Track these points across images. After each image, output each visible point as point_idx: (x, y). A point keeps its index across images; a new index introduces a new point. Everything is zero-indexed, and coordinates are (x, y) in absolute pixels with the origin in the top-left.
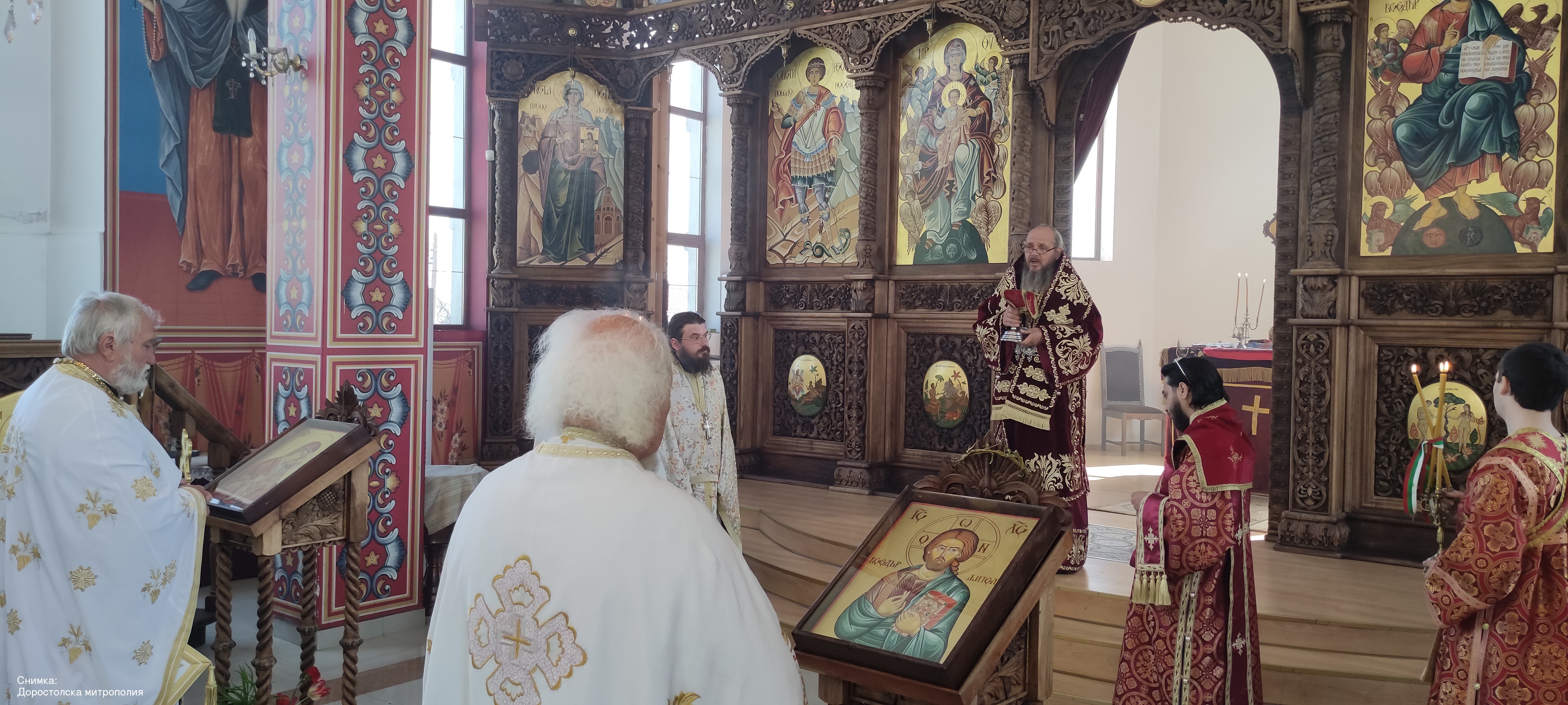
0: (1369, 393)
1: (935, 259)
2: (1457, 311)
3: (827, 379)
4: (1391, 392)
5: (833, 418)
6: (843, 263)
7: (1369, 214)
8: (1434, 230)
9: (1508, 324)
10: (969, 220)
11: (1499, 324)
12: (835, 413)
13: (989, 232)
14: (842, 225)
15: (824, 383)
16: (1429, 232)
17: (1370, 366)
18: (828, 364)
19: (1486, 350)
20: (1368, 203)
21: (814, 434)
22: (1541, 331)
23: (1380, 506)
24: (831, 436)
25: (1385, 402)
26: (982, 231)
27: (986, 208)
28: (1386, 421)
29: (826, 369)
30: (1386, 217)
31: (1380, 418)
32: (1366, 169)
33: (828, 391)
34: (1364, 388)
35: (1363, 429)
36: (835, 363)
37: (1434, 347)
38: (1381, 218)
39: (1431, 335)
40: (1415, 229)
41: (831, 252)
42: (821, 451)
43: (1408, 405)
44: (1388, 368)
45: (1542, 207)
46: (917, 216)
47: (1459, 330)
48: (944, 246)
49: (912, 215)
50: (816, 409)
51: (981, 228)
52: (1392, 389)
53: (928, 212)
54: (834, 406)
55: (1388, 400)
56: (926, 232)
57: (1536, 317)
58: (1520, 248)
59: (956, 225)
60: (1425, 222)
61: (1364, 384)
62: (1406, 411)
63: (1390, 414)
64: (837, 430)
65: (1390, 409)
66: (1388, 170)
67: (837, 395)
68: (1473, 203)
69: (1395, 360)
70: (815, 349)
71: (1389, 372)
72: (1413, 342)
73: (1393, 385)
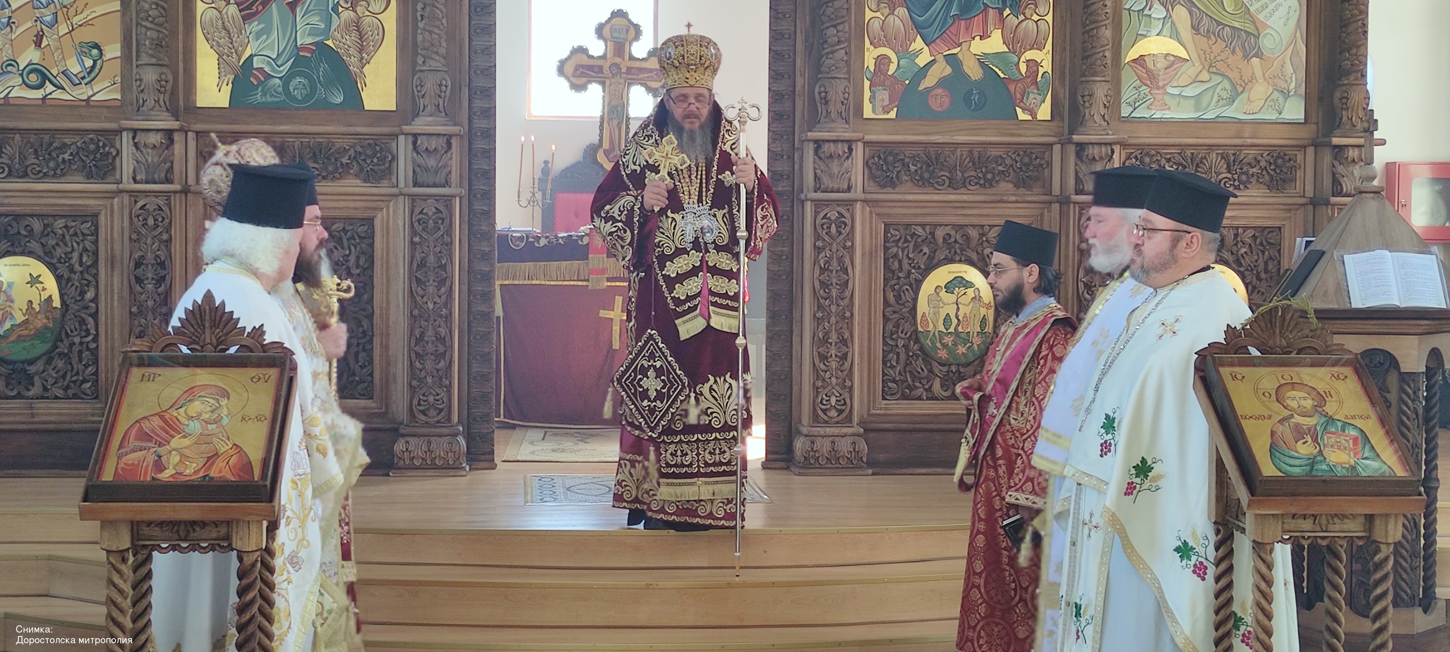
0: (876, 282)
1: (269, 99)
2: (964, 184)
3: (62, 296)
4: (899, 278)
5: (75, 360)
6: (88, 100)
7: (872, 68)
8: (939, 91)
9: (1014, 198)
10: (330, 43)
11: (1005, 198)
12: (80, 352)
13: (363, 63)
14: (87, 35)
15: (57, 303)
16: (934, 92)
17: (876, 247)
18: (62, 270)
19: (992, 226)
20: (871, 55)
21: (36, 389)
22: (1041, 205)
23: (889, 412)
24: (70, 392)
25: (893, 290)
26: (353, 62)
27: (357, 25)
28: (895, 312)
29: (58, 278)
30: (890, 73)
31: (888, 309)
32: (869, 15)
33: (63, 316)
34: (871, 275)
35: (870, 323)
36: (77, 267)
37: (941, 225)
38: (886, 74)
39: (936, 211)
40: (920, 89)
41: (62, 81)
42: (53, 418)
43: (917, 292)
44: (895, 250)
45: (1041, 71)
46: (234, 31)
47: (965, 205)
48: (286, 80)
49: (225, 28)
50: (41, 348)
51: (350, 56)
52: (900, 275)
53: (255, 26)
54: (77, 340)
55: (896, 287)
56: (251, 56)
57: (1036, 190)
58: (1022, 116)
59: (304, 48)
60: (929, 81)
61: (871, 269)
62: (915, 300)
63: (897, 303)
64: (85, 381)
65: (898, 298)
66: (891, 17)
67: (83, 322)
68: (977, 61)
69: (902, 240)
70: (34, 245)
71: (896, 256)
72: (919, 220)
73: (901, 269)
